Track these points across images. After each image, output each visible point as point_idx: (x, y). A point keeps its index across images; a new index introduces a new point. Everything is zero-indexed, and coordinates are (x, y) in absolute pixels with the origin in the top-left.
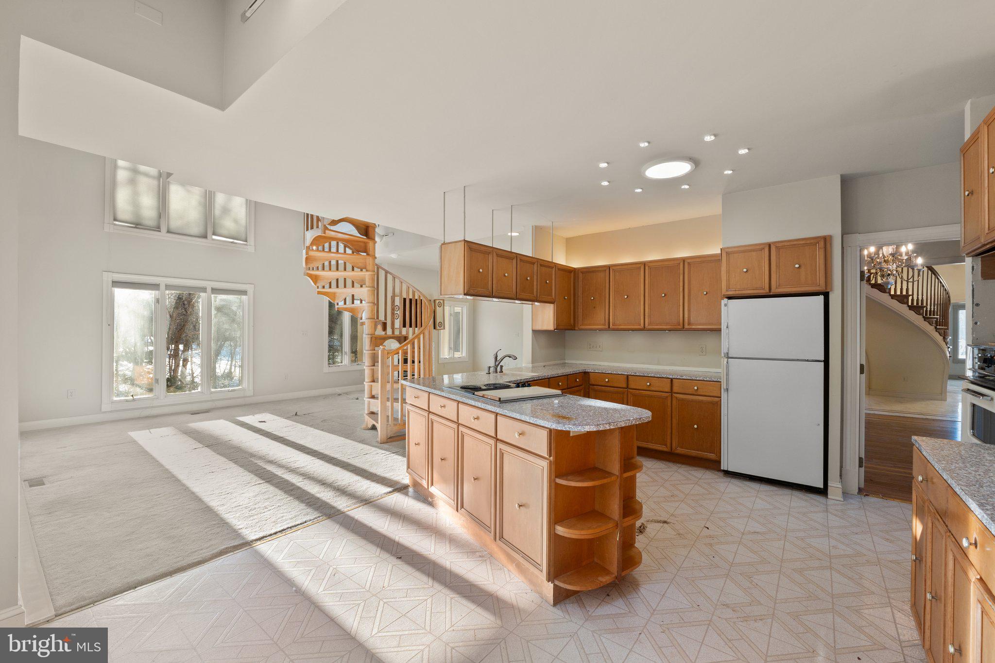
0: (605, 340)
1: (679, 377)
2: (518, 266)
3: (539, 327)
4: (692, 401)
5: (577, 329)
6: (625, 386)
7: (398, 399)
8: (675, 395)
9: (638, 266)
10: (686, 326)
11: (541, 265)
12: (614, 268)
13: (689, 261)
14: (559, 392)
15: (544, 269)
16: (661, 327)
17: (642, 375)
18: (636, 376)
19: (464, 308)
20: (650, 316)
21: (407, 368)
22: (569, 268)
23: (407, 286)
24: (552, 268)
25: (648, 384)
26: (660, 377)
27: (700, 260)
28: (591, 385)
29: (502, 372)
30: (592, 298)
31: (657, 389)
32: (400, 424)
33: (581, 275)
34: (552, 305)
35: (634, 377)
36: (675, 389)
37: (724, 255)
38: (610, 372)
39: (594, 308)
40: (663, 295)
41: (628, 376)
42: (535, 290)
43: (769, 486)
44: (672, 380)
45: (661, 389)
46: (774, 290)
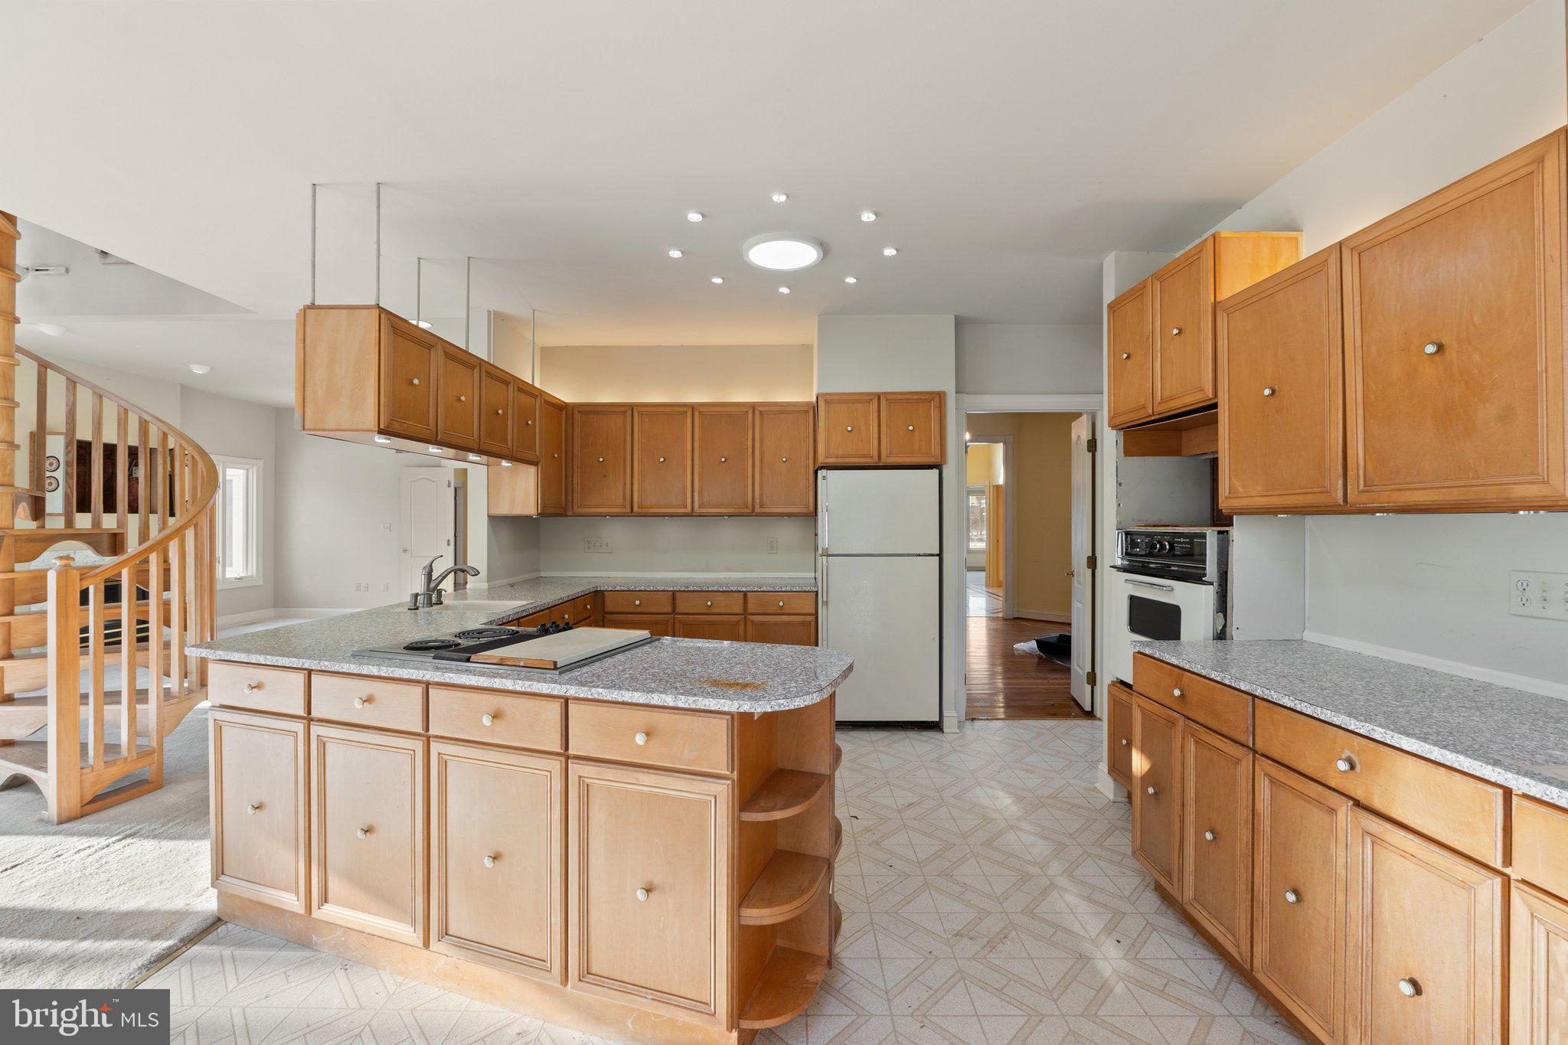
0: (617, 533)
1: (756, 589)
2: (483, 383)
3: (504, 510)
4: (776, 623)
5: (570, 513)
6: (669, 610)
7: (118, 693)
8: (751, 617)
9: (684, 409)
10: (758, 510)
11: (520, 390)
12: (641, 409)
13: (761, 409)
14: (644, 634)
15: (523, 396)
16: (719, 510)
17: (699, 589)
18: (689, 591)
19: (250, 471)
20: (701, 493)
21: (147, 612)
22: (559, 402)
23: (120, 406)
24: (536, 397)
25: (709, 603)
26: (728, 591)
27: (777, 409)
28: (606, 613)
29: (442, 603)
30: (601, 459)
31: (723, 610)
32: (126, 759)
33: (577, 416)
34: (532, 469)
35: (685, 594)
36: (752, 608)
37: (822, 404)
38: (642, 588)
39: (605, 476)
40: (723, 460)
41: (674, 592)
42: (509, 438)
43: (882, 732)
44: (745, 593)
45: (729, 611)
46: (885, 460)
